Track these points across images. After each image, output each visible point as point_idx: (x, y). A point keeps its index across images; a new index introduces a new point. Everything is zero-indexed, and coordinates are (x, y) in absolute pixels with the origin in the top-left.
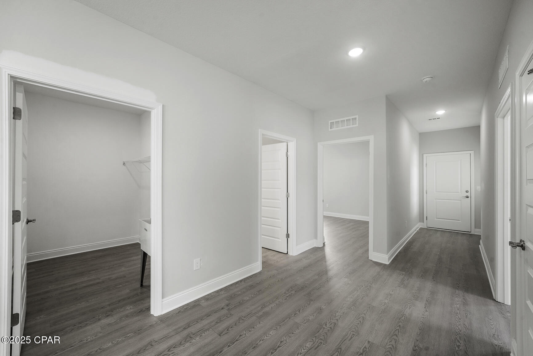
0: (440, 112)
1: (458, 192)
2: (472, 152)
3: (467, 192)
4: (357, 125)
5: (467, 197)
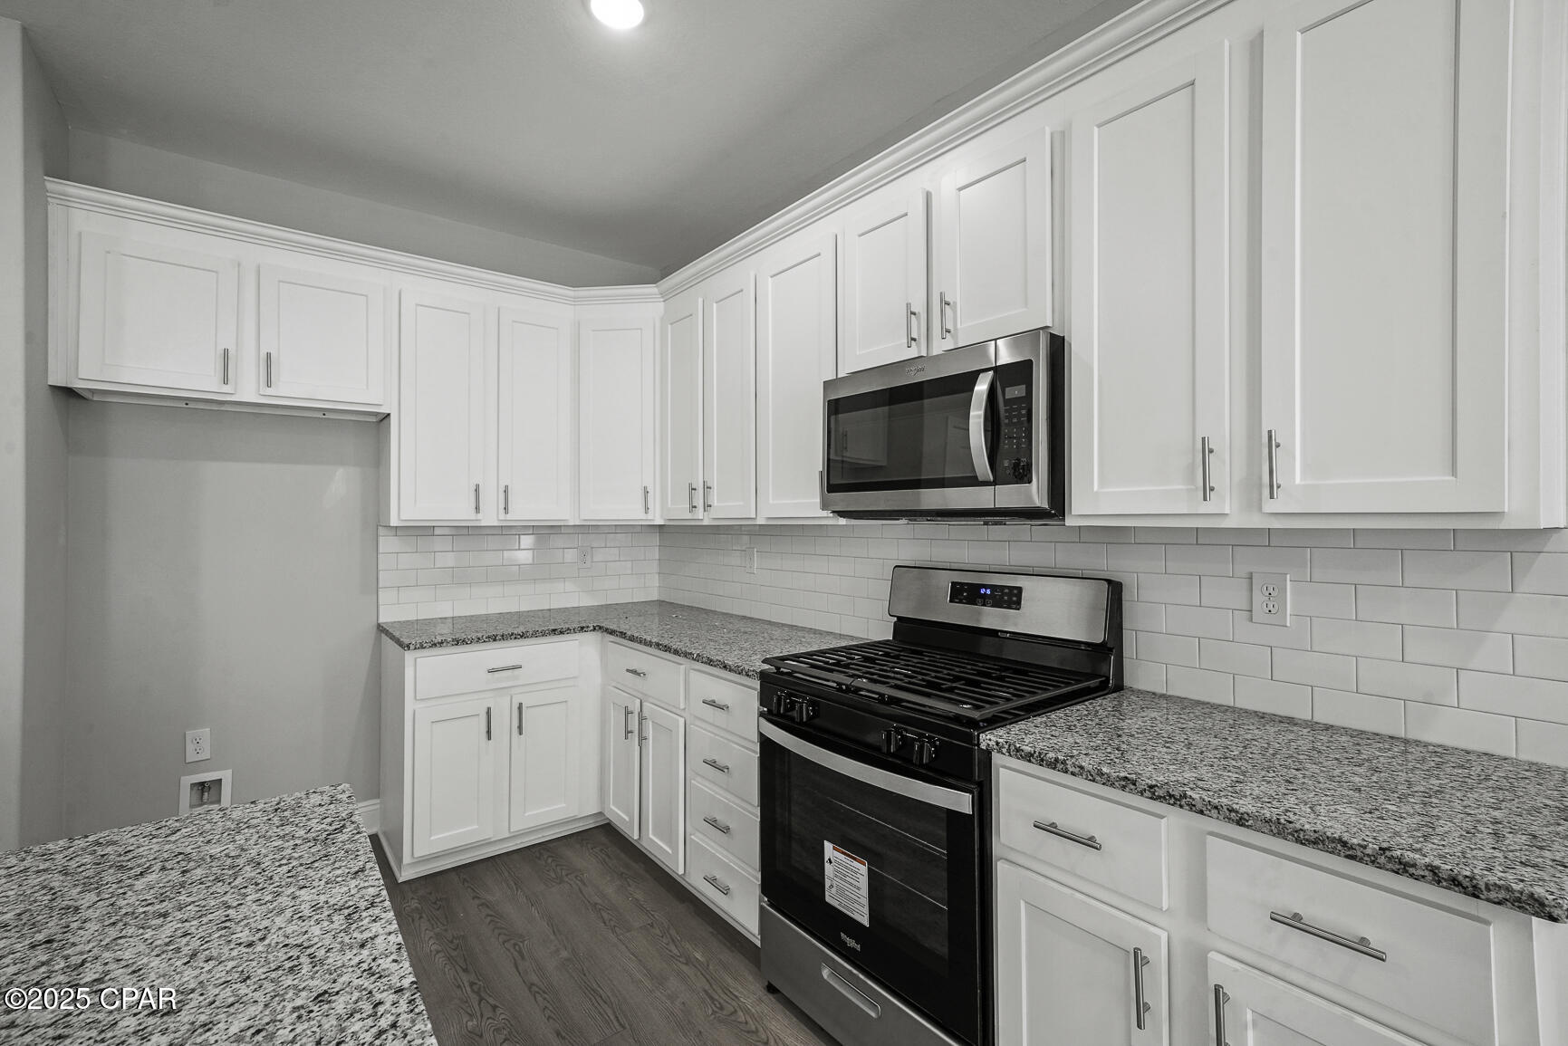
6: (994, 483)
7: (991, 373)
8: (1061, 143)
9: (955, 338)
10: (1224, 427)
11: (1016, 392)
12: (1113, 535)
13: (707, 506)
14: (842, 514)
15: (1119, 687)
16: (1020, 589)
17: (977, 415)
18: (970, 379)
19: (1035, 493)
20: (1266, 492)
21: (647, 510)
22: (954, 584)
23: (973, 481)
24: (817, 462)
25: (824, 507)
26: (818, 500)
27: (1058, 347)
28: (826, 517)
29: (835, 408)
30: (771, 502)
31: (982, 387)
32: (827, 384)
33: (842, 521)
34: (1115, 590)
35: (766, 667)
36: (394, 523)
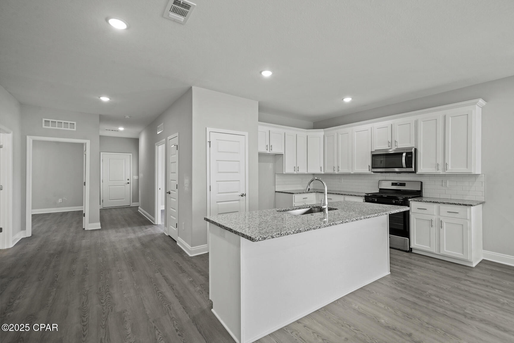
0: (121, 129)
1: (123, 180)
2: (131, 154)
3: (128, 180)
4: (75, 130)
5: (128, 183)
6: (406, 168)
7: (405, 153)
8: (416, 122)
9: (397, 147)
10: (440, 161)
11: (410, 156)
12: (421, 175)
13: (338, 170)
14: (373, 172)
15: (422, 197)
16: (405, 183)
17: (404, 159)
18: (402, 154)
19: (413, 169)
20: (446, 170)
22: (392, 183)
23: (402, 167)
26: (368, 170)
27: (416, 150)
28: (370, 172)
29: (374, 156)
30: (356, 170)
31: (404, 154)
32: (372, 152)
35: (366, 195)
36: (284, 173)
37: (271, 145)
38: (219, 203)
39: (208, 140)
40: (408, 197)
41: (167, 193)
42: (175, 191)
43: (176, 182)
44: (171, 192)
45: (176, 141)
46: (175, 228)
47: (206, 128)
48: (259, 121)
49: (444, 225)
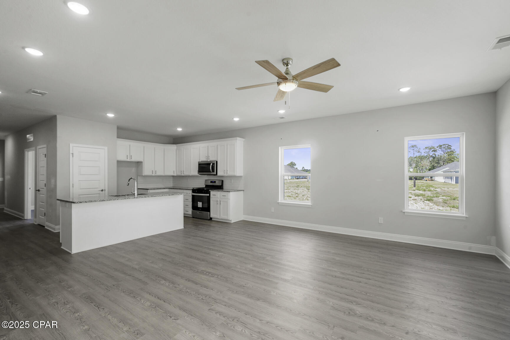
6: (212, 172)
8: (217, 146)
9: (209, 159)
11: (214, 165)
12: (221, 177)
14: (200, 174)
15: (222, 188)
16: (215, 181)
17: (211, 166)
18: (210, 164)
19: (215, 173)
21: (174, 173)
22: (210, 181)
23: (210, 172)
24: (198, 169)
25: (198, 174)
26: (197, 173)
27: (217, 162)
28: (198, 175)
29: (199, 164)
30: (193, 173)
31: (211, 164)
32: (199, 162)
33: (200, 175)
34: (222, 181)
35: (192, 189)
36: (143, 175)
37: (131, 155)
38: (81, 196)
39: (71, 152)
40: (209, 189)
41: (36, 190)
42: (43, 189)
43: (45, 182)
44: (40, 189)
45: (44, 151)
46: (43, 217)
47: (69, 144)
48: (117, 138)
49: (222, 203)
